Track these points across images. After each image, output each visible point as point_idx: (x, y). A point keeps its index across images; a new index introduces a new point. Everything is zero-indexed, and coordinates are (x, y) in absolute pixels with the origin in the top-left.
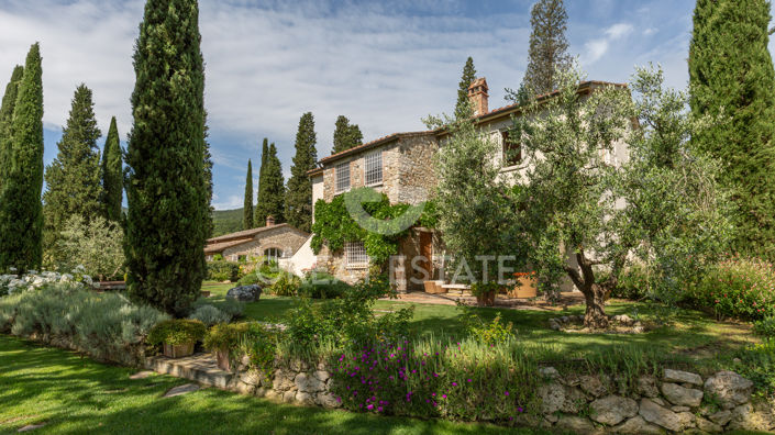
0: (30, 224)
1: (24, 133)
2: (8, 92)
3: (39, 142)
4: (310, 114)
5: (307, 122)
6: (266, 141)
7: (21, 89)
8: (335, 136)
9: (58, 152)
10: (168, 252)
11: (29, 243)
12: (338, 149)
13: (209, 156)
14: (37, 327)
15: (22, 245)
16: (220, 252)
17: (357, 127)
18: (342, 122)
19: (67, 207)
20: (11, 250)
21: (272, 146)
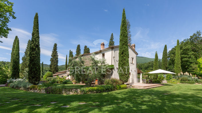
0: (17, 71)
1: (16, 54)
2: (14, 41)
3: (19, 56)
4: (79, 45)
5: (79, 47)
6: (70, 51)
7: (16, 46)
8: (84, 50)
9: (25, 54)
10: (34, 76)
11: (17, 74)
12: (85, 53)
13: (57, 54)
14: (17, 87)
15: (16, 74)
16: (58, 75)
17: (88, 48)
18: (86, 47)
19: (26, 66)
20: (14, 75)
21: (72, 52)
